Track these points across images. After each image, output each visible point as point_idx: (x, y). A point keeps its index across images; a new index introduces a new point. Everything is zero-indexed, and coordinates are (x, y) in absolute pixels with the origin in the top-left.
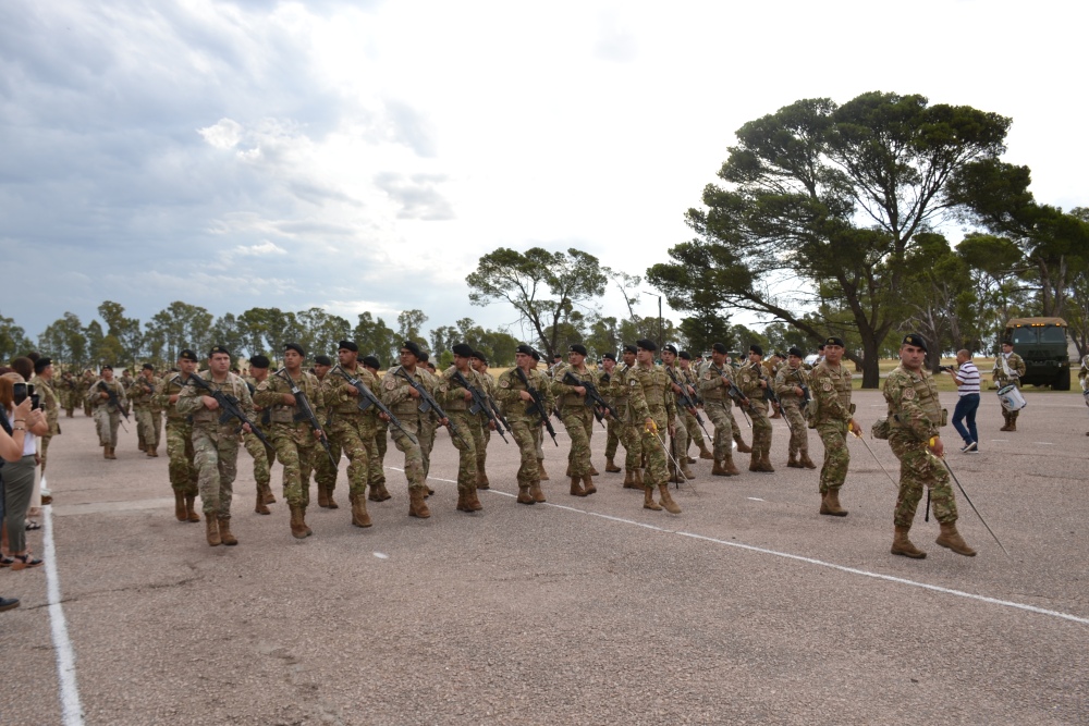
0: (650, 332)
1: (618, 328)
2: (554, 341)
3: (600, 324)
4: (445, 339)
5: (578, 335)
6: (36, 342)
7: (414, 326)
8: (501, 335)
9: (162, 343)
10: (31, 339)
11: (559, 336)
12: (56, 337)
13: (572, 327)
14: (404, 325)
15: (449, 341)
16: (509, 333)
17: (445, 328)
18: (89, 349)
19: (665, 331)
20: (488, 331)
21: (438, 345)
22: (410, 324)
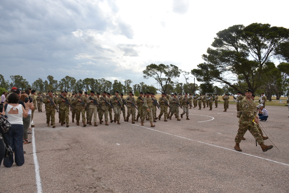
0: (192, 87)
1: (183, 86)
2: (166, 89)
3: (178, 85)
4: (137, 88)
5: (172, 87)
6: (31, 86)
7: (129, 84)
8: (152, 87)
9: (63, 87)
10: (30, 85)
11: (167, 88)
12: (36, 84)
13: (171, 85)
14: (126, 84)
15: (138, 88)
16: (154, 86)
17: (137, 84)
18: (45, 88)
19: (196, 87)
20: (148, 86)
21: (135, 89)
22: (128, 83)
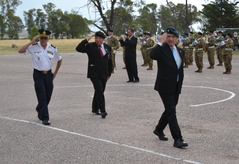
0: (180, 15)
1: (158, 11)
2: (111, 20)
3: (145, 8)
4: (35, 18)
5: (130, 16)
7: (11, 8)
8: (75, 15)
11: (114, 16)
13: (124, 10)
14: (4, 7)
15: (37, 19)
16: (79, 14)
17: (34, 10)
19: (191, 14)
20: (66, 13)
21: (30, 22)
22: (8, 6)
